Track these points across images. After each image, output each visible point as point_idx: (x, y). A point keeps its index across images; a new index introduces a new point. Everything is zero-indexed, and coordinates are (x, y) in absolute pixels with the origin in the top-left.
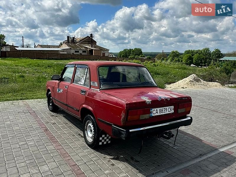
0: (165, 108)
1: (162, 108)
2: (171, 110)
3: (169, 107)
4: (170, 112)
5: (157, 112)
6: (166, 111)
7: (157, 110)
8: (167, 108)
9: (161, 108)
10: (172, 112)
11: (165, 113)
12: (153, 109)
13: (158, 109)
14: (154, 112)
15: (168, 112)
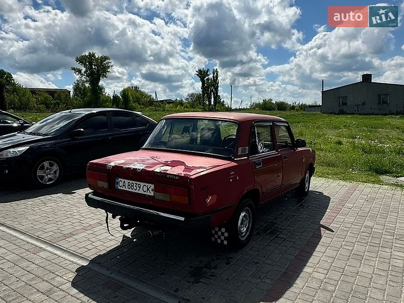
0: (138, 183)
1: (133, 182)
2: (148, 189)
3: (145, 184)
4: (146, 193)
5: (125, 186)
6: (138, 188)
7: (124, 182)
8: (142, 184)
9: (131, 182)
10: (149, 194)
11: (136, 191)
12: (120, 179)
13: (127, 181)
14: (121, 184)
15: (141, 192)
